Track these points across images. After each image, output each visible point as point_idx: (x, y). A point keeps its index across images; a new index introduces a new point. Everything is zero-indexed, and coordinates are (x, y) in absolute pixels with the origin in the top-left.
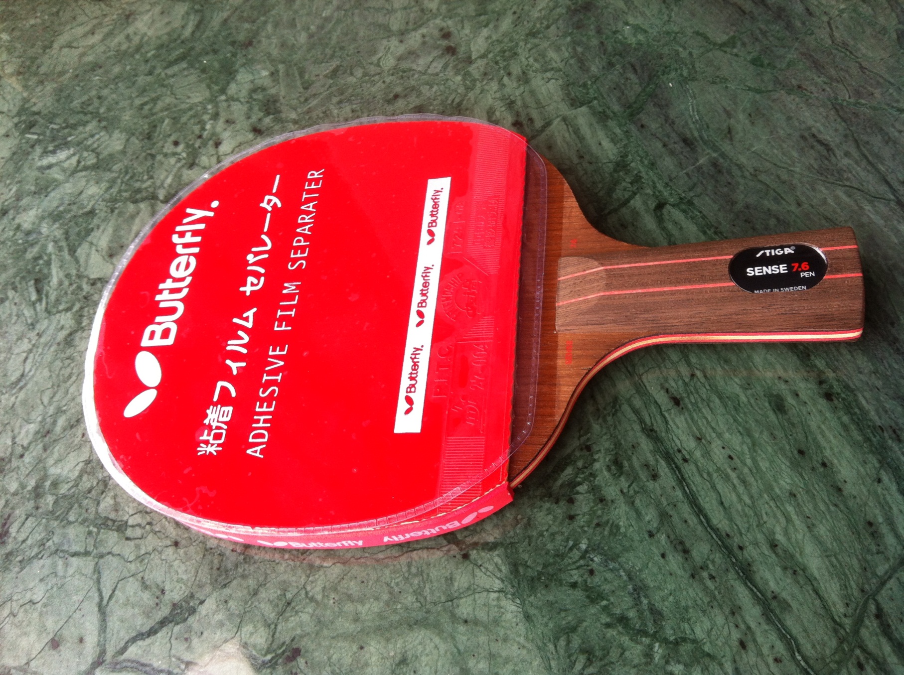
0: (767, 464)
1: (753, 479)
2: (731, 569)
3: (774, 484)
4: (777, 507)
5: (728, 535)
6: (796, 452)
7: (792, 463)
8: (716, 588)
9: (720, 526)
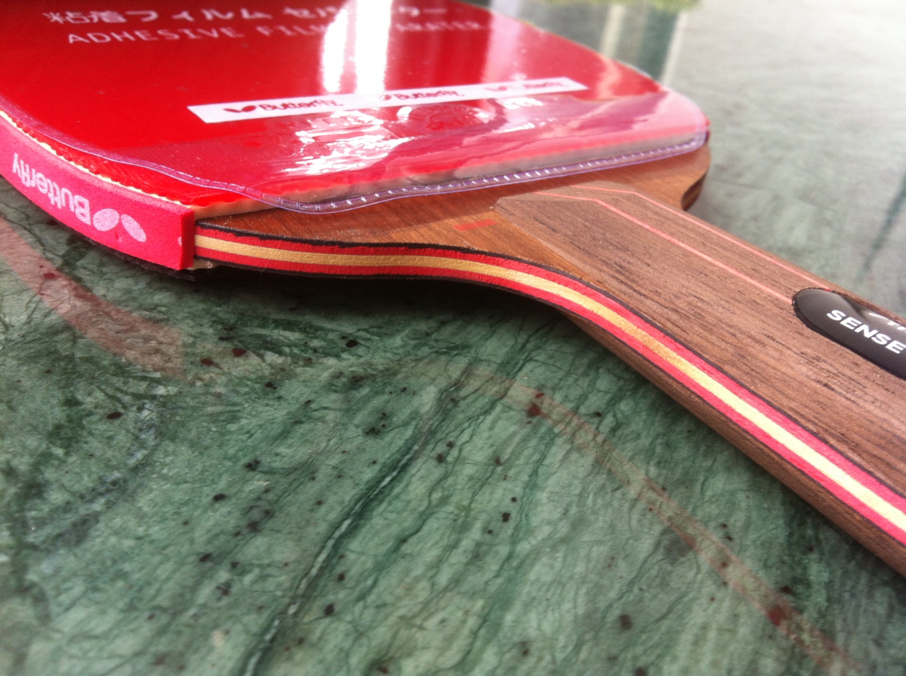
0: (547, 578)
1: (495, 568)
2: (266, 614)
3: (517, 607)
4: (475, 634)
5: (341, 577)
6: (616, 613)
7: (588, 616)
8: (204, 606)
9: (352, 557)
